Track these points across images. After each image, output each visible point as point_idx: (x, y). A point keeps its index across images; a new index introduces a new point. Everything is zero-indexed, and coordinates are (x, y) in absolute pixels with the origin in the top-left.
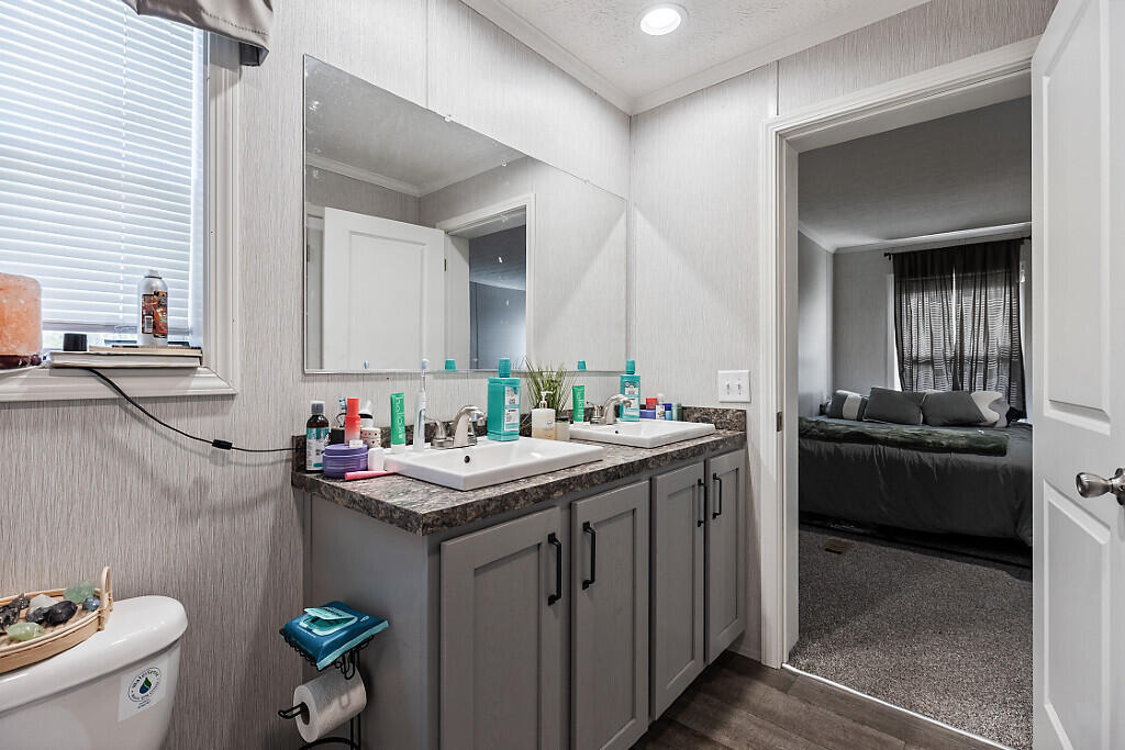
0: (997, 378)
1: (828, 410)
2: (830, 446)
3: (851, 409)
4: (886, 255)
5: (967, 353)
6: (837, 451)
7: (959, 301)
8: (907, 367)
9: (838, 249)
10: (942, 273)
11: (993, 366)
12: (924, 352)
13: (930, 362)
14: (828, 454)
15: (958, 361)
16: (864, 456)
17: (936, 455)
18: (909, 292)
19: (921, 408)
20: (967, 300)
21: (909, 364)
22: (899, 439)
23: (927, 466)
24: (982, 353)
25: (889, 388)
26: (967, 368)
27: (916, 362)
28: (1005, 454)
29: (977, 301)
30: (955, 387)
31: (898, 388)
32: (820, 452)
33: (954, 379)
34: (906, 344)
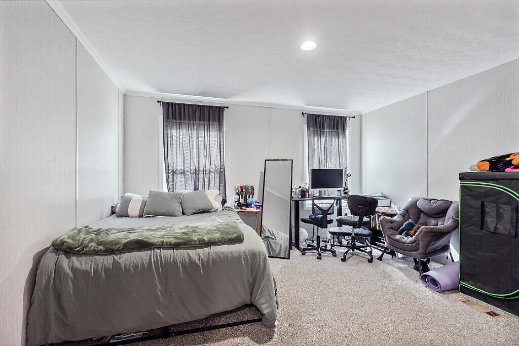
0: (215, 181)
1: (117, 210)
2: (108, 260)
3: (134, 209)
4: (158, 102)
5: (201, 168)
6: (116, 264)
7: (197, 137)
8: (170, 176)
9: (127, 91)
10: (189, 119)
11: (212, 175)
12: (180, 167)
13: (183, 173)
14: (107, 270)
15: (197, 172)
16: (143, 265)
17: (200, 251)
18: (171, 128)
19: (181, 203)
20: (201, 137)
21: (171, 173)
22: (173, 241)
23: (195, 263)
24: (208, 168)
25: (161, 191)
26: (201, 176)
27: (175, 172)
28: (243, 241)
29: (206, 138)
30: (196, 189)
31: (165, 190)
32: (96, 271)
33: (195, 183)
34: (170, 161)
